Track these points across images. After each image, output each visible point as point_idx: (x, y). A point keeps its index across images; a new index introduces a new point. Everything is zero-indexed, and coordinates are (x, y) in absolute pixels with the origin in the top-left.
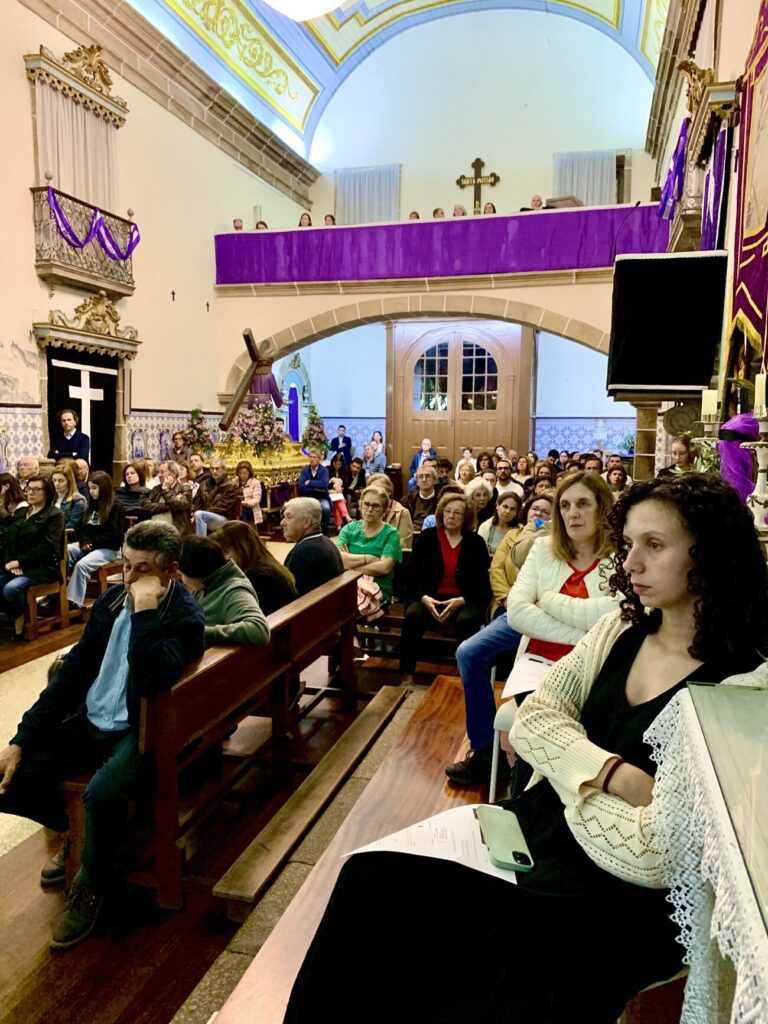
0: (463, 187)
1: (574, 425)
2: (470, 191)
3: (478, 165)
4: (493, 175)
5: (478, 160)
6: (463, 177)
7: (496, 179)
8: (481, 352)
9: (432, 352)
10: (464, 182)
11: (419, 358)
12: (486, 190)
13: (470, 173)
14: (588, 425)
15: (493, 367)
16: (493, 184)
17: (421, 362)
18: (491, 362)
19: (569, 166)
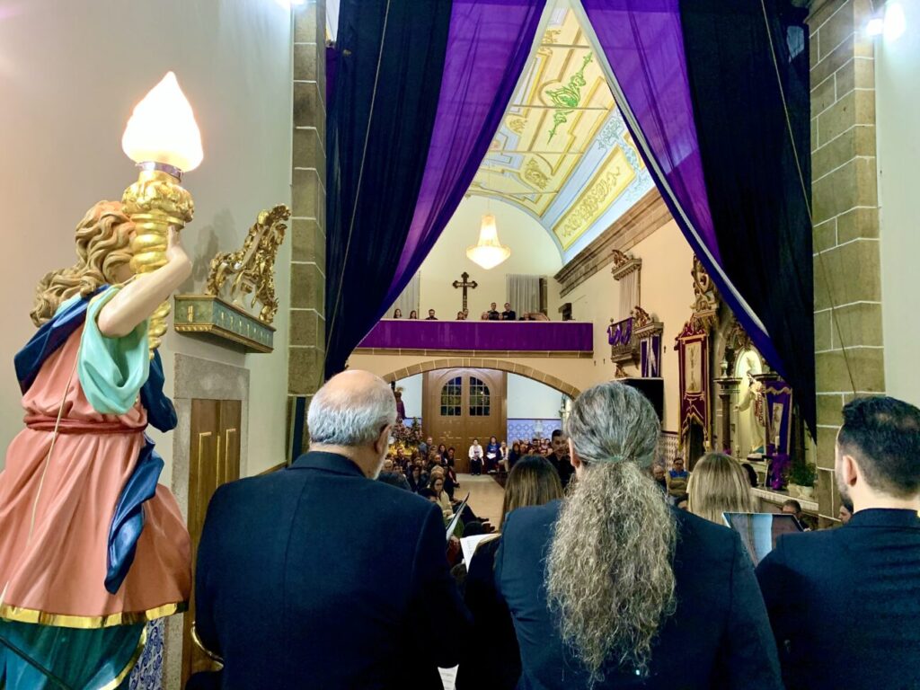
0: (456, 287)
1: (522, 423)
2: (460, 290)
3: (465, 276)
4: (473, 282)
5: (465, 273)
6: (456, 282)
7: (475, 285)
8: (480, 382)
9: (451, 382)
10: (458, 285)
11: (444, 385)
12: (469, 290)
13: (461, 280)
14: (531, 423)
15: (487, 392)
16: (474, 287)
17: (445, 388)
18: (486, 388)
19: (515, 283)
